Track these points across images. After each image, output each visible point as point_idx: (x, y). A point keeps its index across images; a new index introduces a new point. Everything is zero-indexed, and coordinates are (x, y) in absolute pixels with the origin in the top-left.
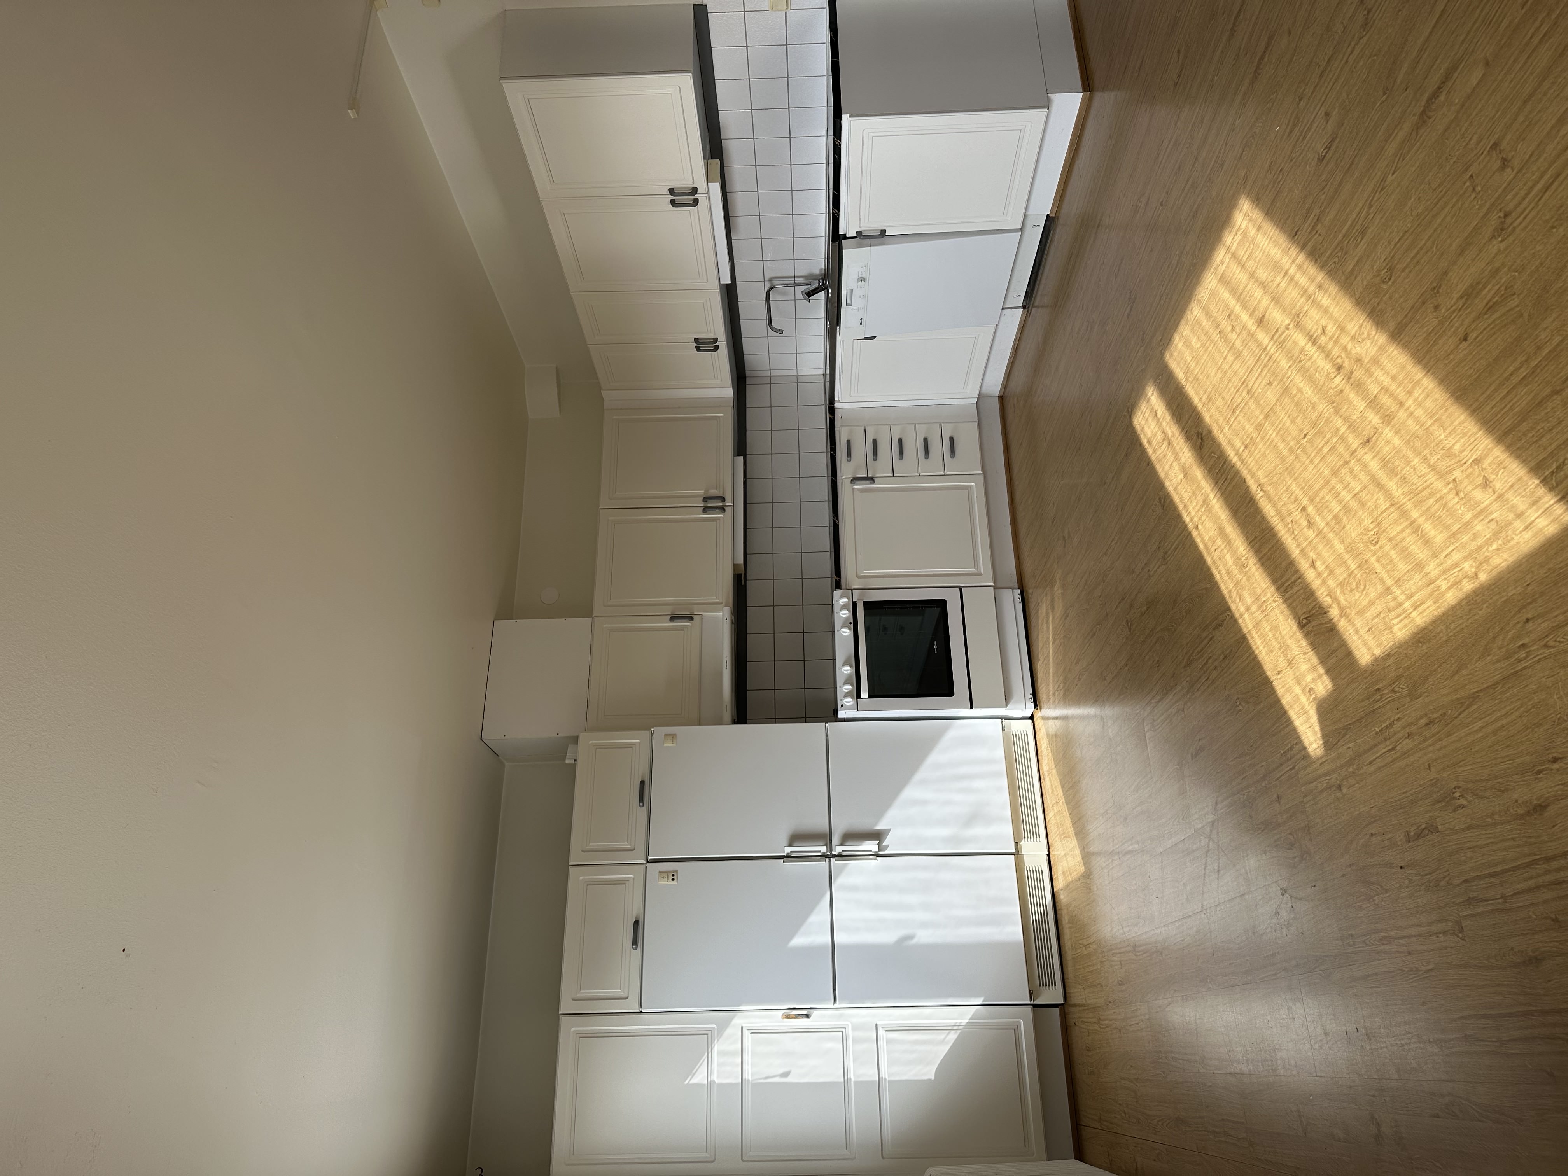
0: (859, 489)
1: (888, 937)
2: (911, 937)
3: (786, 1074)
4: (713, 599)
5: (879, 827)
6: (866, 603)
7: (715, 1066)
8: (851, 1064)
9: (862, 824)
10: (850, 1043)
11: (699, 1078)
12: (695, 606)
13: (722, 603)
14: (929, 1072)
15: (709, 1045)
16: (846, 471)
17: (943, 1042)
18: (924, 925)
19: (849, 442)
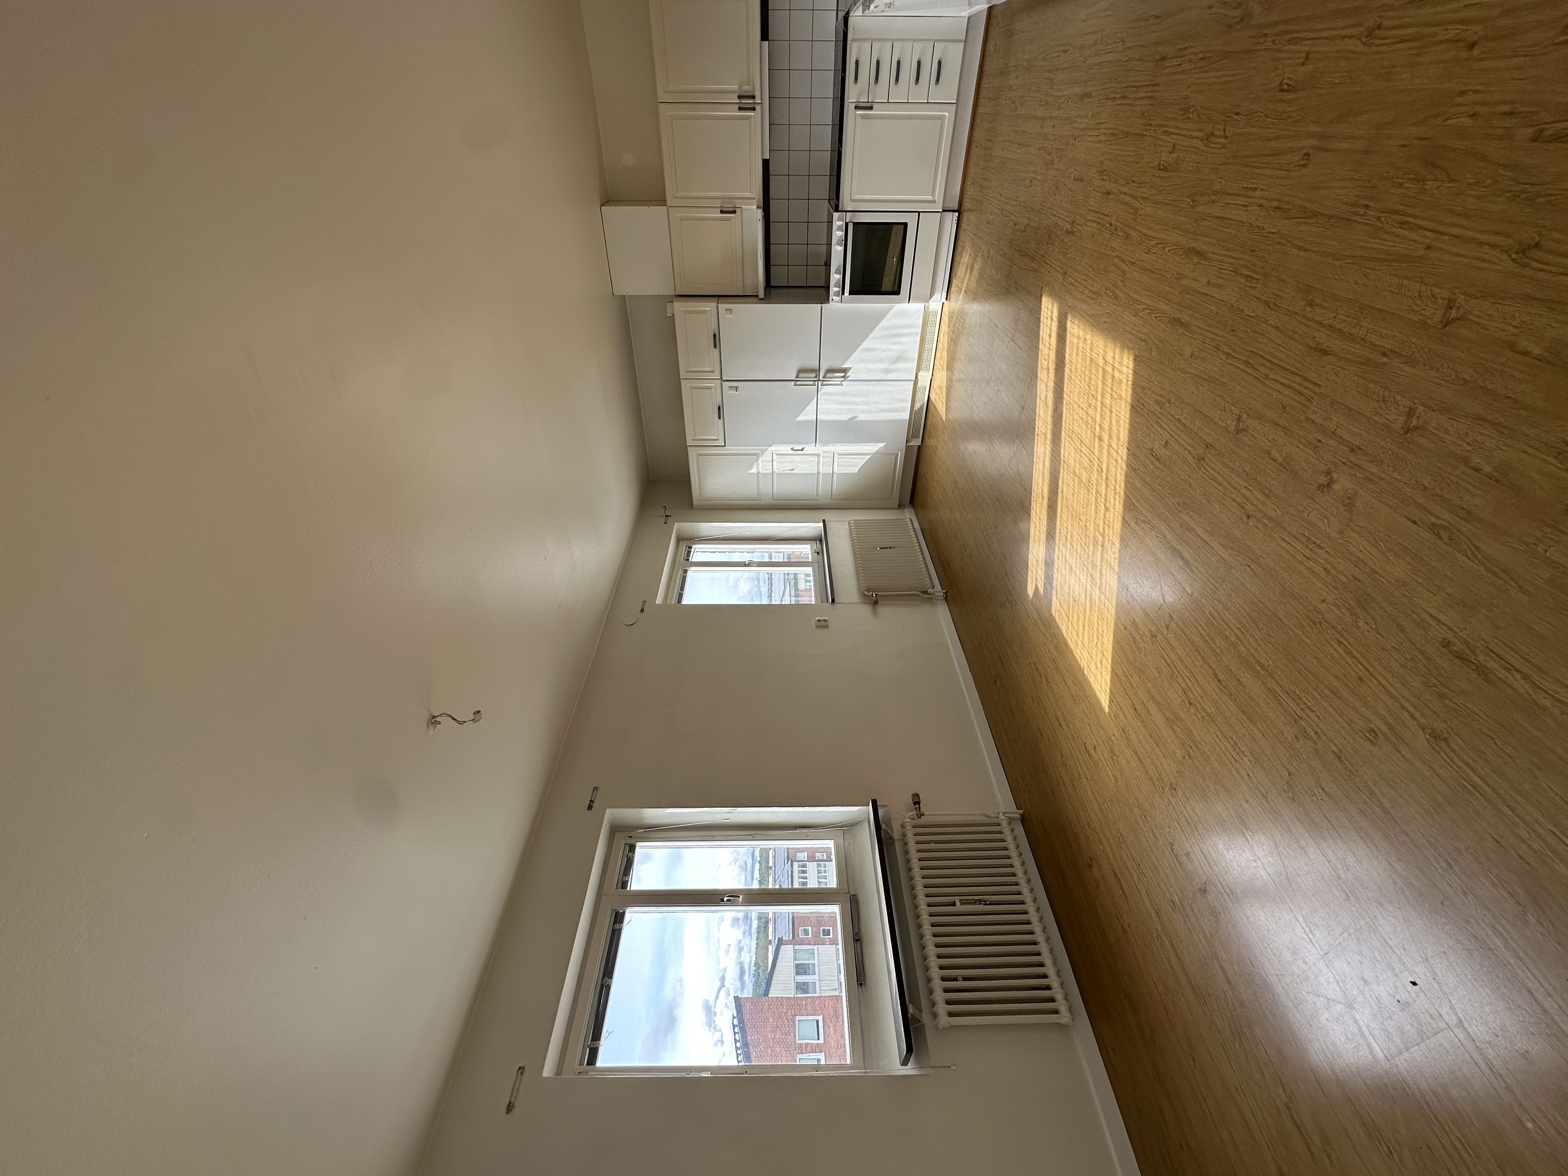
0: (860, 115)
1: (845, 417)
2: (856, 417)
3: (792, 470)
4: (749, 195)
5: (845, 366)
6: (854, 224)
7: (760, 466)
8: (821, 467)
9: (836, 365)
10: (821, 458)
11: (754, 471)
12: (737, 201)
13: (755, 199)
14: (856, 470)
15: (757, 459)
16: (853, 95)
17: (864, 458)
18: (863, 412)
19: (857, 62)
